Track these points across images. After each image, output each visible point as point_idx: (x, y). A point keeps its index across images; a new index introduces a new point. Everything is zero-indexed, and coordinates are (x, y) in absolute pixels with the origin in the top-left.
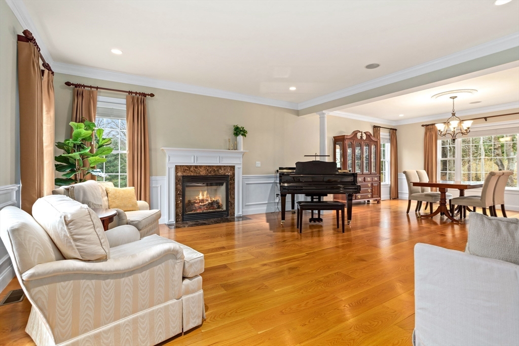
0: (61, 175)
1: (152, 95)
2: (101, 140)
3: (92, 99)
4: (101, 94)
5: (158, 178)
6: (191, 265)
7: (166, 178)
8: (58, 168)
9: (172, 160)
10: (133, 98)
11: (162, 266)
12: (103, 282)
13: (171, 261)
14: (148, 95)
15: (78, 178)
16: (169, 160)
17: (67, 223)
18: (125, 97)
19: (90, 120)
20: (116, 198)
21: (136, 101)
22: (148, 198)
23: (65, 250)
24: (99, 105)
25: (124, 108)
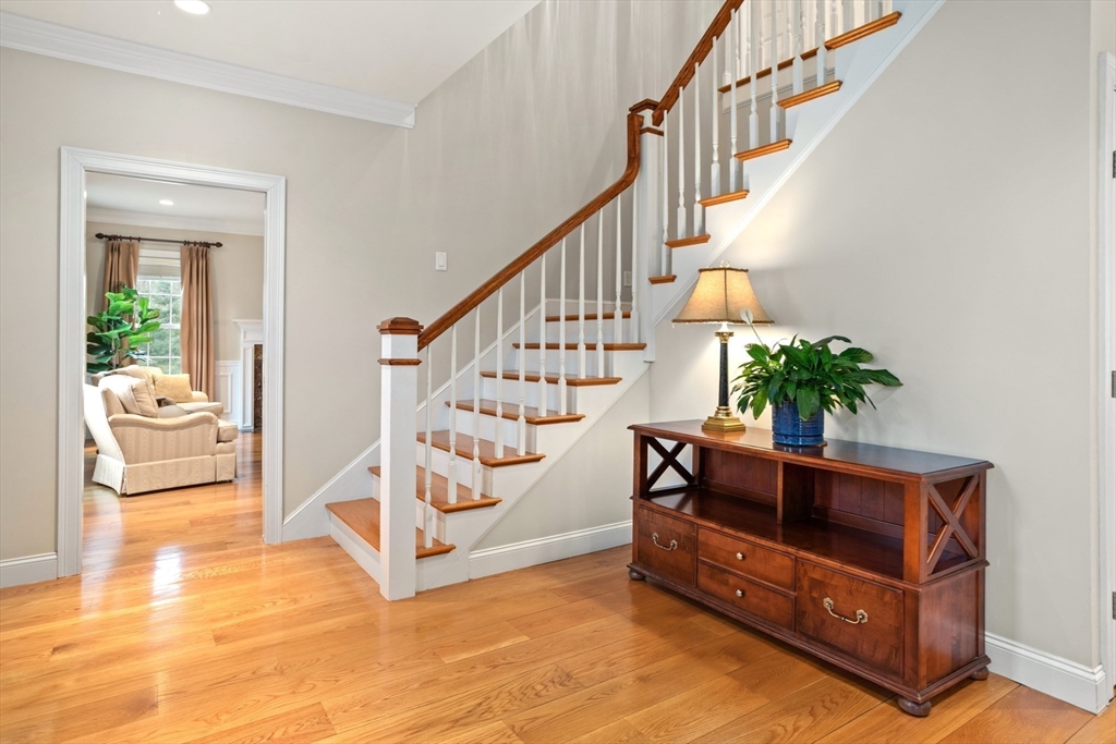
0: (94, 359)
1: (219, 245)
2: (145, 312)
3: (131, 254)
4: (145, 246)
5: (228, 362)
6: (225, 431)
7: (240, 363)
8: (90, 350)
9: (249, 337)
10: (191, 250)
11: (199, 427)
12: (155, 432)
13: (206, 425)
14: (214, 245)
15: (114, 363)
16: (245, 337)
17: (133, 390)
18: (179, 248)
19: (130, 286)
20: (164, 386)
21: (194, 254)
22: (211, 392)
23: (129, 408)
24: (141, 261)
25: (178, 264)
